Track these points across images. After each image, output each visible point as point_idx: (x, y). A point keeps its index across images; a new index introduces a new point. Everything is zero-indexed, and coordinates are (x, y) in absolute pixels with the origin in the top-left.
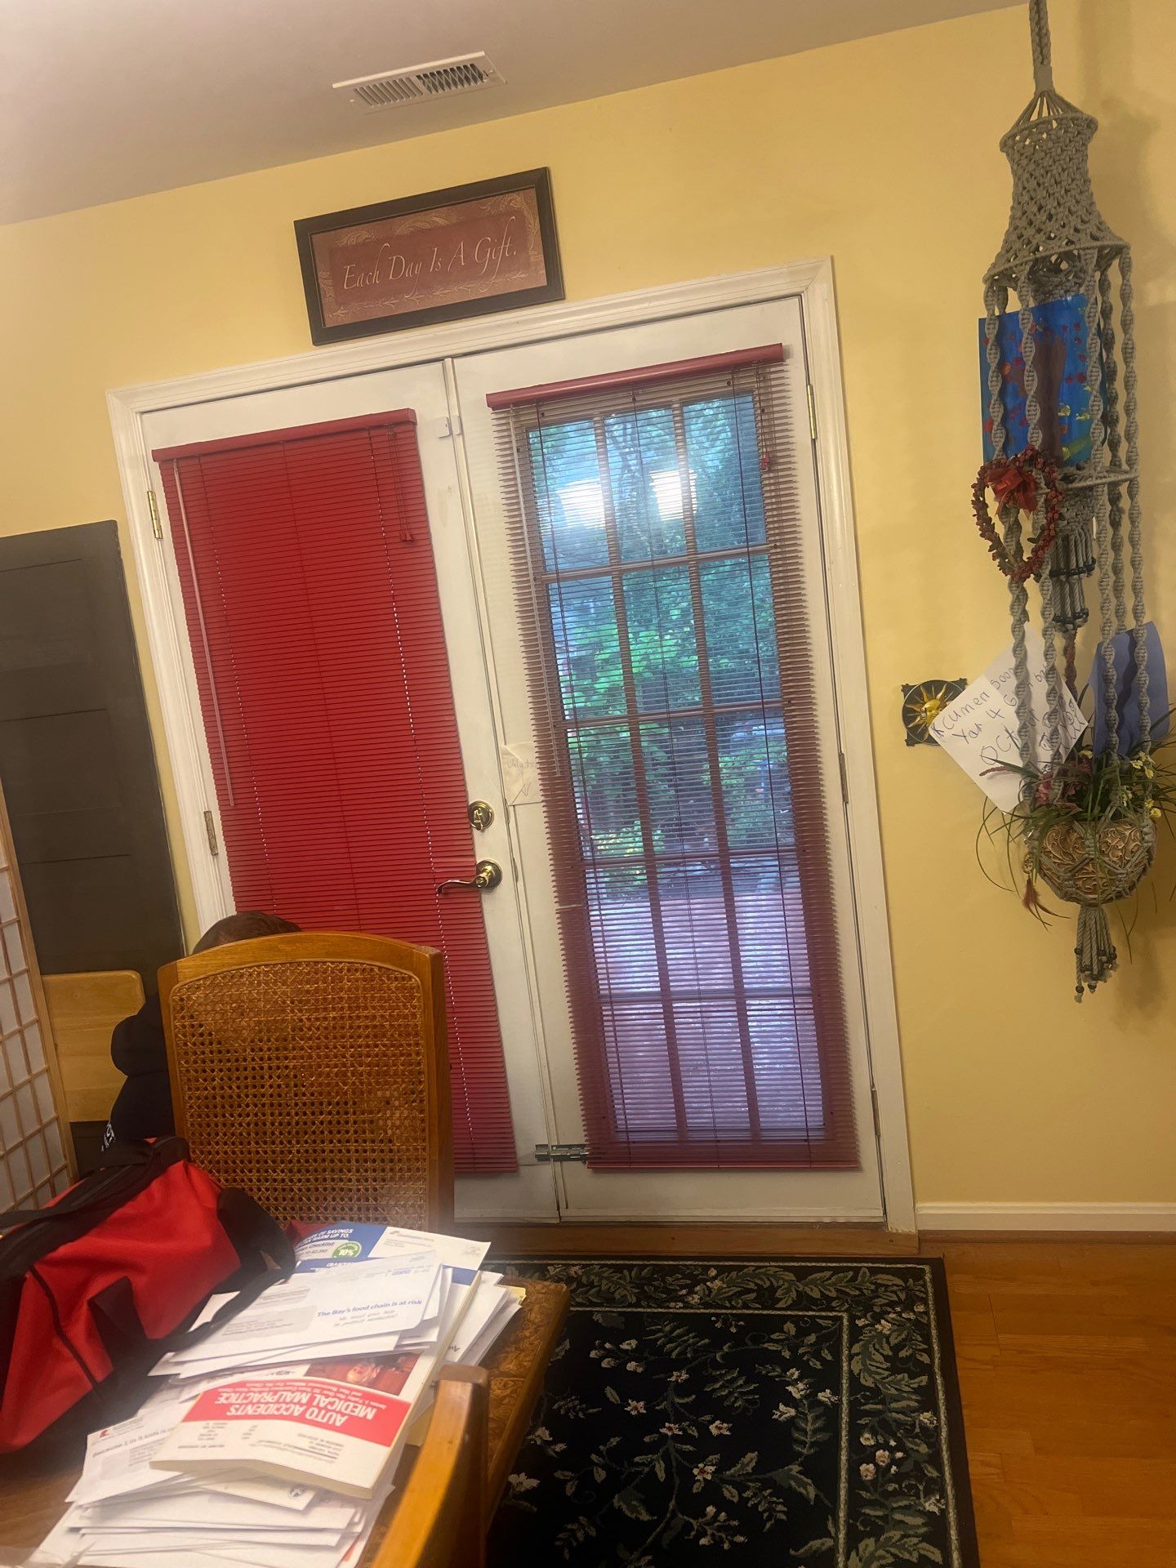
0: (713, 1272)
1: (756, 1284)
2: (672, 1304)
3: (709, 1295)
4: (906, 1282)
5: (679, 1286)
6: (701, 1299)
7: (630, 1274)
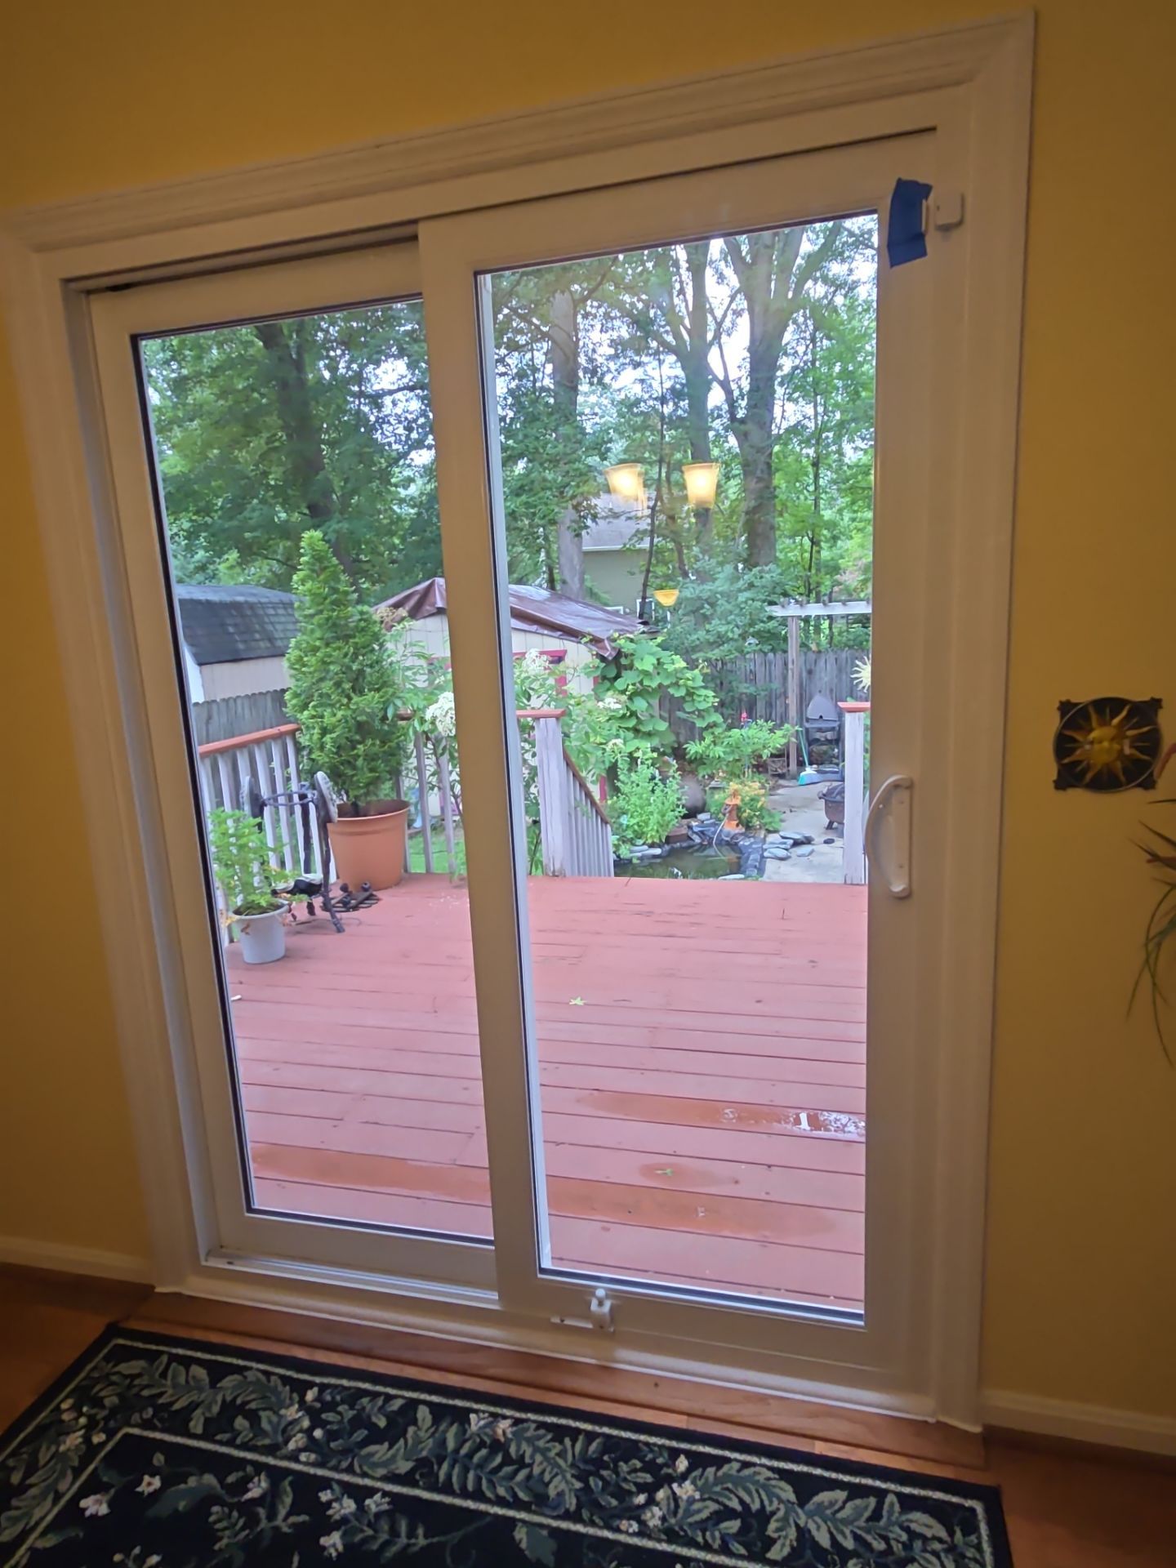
0: (682, 1464)
1: (742, 1502)
2: (624, 1525)
3: (675, 1513)
4: (951, 1534)
5: (636, 1484)
6: (664, 1519)
7: (573, 1446)
